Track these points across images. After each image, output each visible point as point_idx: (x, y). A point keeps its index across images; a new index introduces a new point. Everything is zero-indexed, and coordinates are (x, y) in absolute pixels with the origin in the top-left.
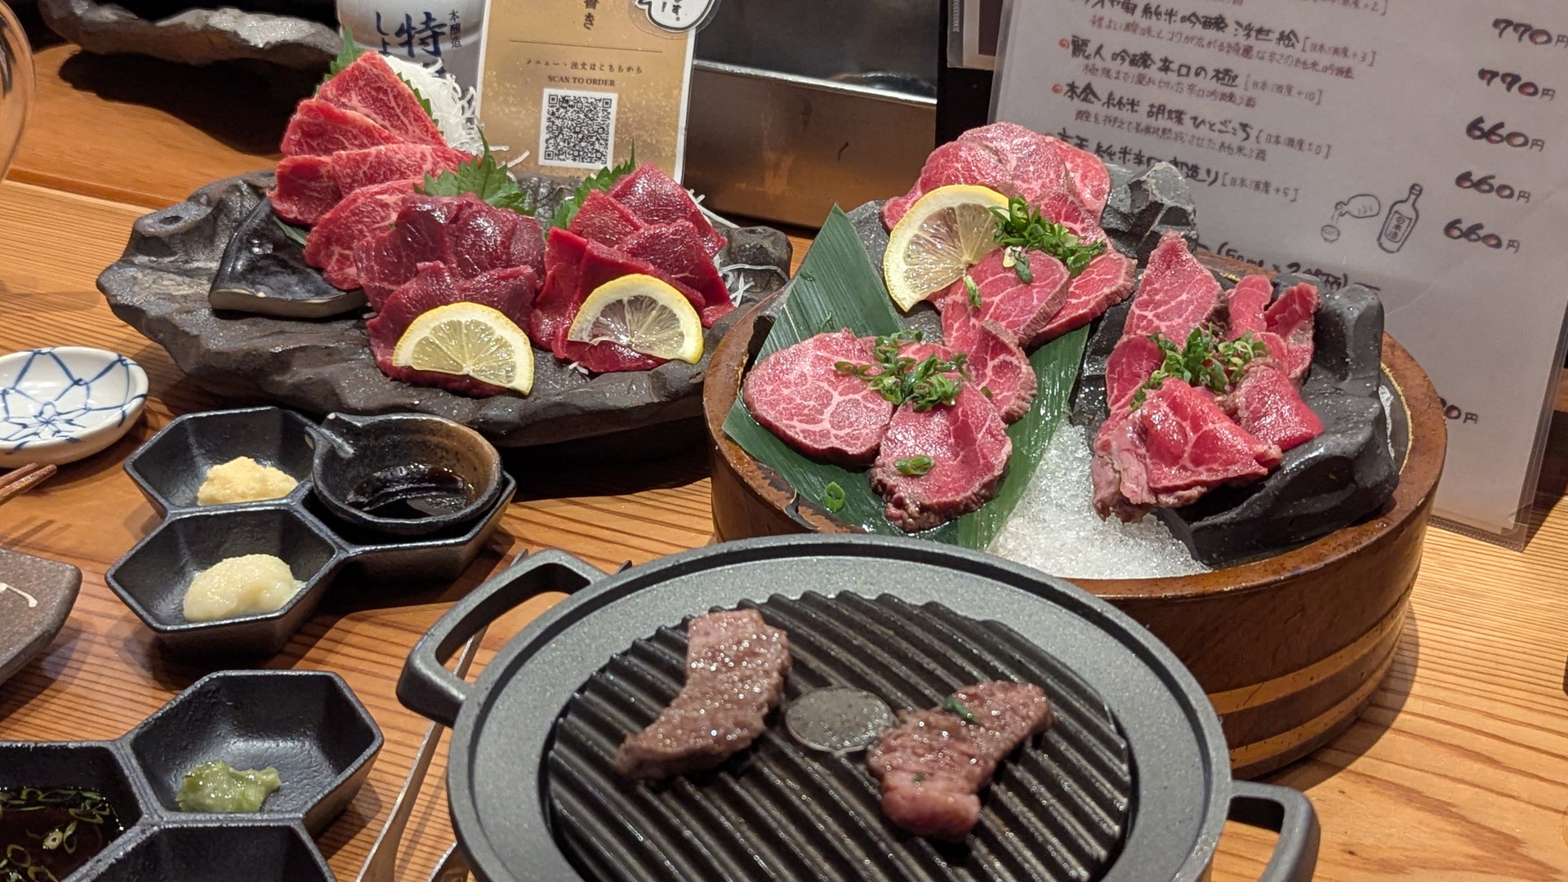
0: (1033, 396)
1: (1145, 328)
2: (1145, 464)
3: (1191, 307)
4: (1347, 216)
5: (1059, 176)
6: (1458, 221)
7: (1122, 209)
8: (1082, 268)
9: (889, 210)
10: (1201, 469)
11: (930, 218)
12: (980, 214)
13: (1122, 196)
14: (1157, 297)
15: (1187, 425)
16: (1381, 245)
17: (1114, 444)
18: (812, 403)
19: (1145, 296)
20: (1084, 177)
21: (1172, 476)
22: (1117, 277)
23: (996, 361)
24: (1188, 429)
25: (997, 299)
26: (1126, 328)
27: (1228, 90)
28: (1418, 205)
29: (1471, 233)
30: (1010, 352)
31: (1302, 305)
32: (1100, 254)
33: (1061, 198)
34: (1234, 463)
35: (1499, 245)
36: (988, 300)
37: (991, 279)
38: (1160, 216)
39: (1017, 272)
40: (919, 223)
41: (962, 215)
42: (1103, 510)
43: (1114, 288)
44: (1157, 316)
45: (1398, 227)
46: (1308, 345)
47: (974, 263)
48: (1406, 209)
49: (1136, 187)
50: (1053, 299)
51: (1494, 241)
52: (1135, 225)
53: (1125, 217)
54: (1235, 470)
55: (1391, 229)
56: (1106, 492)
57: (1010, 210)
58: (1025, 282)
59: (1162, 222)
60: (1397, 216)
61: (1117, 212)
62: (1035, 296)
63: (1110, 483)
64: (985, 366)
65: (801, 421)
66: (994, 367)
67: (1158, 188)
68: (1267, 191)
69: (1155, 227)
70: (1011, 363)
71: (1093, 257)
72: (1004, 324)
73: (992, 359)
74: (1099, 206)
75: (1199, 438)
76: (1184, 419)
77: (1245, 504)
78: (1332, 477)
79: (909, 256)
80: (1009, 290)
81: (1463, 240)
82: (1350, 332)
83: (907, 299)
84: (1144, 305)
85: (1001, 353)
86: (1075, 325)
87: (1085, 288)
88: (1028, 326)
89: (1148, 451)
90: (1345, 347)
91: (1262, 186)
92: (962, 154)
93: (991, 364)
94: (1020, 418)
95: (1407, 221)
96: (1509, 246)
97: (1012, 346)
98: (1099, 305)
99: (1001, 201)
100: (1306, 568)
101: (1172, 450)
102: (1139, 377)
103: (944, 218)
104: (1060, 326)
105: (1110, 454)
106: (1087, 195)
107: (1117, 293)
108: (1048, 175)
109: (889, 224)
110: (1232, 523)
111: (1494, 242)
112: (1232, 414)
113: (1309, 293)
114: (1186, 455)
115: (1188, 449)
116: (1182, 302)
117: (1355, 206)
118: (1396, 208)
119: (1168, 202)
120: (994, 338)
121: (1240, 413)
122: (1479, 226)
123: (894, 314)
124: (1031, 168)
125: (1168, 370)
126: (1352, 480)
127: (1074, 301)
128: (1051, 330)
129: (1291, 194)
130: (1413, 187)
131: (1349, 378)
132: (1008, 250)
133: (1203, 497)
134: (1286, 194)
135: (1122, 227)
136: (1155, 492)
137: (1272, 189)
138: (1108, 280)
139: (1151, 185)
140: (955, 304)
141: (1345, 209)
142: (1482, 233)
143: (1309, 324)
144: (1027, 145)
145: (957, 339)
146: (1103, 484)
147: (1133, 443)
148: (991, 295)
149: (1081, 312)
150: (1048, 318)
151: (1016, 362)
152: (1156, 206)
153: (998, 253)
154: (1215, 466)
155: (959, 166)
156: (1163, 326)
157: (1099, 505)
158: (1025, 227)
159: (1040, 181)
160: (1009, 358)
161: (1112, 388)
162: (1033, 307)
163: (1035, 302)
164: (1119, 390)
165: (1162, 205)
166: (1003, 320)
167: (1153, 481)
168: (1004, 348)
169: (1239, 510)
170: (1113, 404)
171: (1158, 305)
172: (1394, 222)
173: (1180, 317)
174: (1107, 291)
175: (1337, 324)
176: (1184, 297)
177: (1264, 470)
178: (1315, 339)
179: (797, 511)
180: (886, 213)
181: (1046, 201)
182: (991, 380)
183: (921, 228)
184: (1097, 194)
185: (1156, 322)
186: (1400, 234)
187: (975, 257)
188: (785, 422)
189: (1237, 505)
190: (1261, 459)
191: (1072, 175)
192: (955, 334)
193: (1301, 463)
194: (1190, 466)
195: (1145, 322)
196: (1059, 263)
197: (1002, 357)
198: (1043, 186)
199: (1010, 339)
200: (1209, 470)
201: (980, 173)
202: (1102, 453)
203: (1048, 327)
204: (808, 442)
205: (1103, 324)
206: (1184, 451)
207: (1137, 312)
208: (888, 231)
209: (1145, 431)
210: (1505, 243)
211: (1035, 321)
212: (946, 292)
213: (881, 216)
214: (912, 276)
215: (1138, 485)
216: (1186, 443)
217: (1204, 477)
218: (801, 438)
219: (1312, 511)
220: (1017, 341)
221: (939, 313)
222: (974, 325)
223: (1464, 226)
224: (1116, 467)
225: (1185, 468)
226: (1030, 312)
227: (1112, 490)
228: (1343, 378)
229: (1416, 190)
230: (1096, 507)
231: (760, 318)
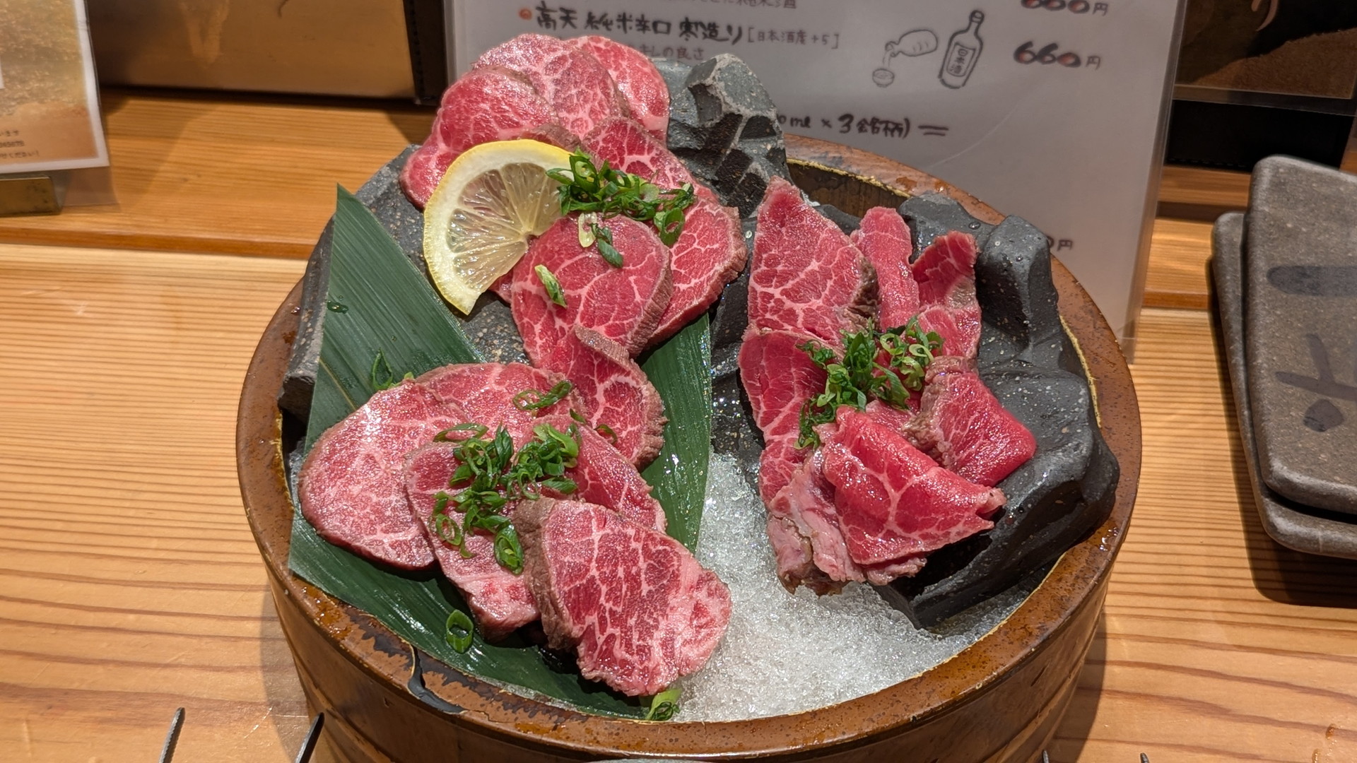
0: (664, 424)
1: (775, 311)
2: (839, 528)
3: (830, 283)
4: (900, 55)
5: (607, 95)
6: (1029, 44)
7: (689, 122)
8: (678, 233)
9: (411, 177)
10: (915, 535)
11: (470, 185)
12: (532, 173)
13: (685, 104)
14: (780, 268)
15: (883, 478)
16: (943, 81)
17: (793, 503)
18: (393, 498)
19: (763, 268)
20: (636, 89)
21: (881, 548)
22: (726, 245)
23: (607, 384)
24: (888, 486)
25: (584, 292)
26: (750, 312)
28: (982, 32)
29: (1047, 54)
30: (622, 371)
31: (957, 258)
32: (691, 205)
33: (619, 127)
34: (954, 523)
35: (1077, 62)
36: (572, 293)
37: (568, 262)
38: (739, 131)
39: (600, 252)
40: (457, 193)
41: (509, 178)
42: (791, 581)
43: (727, 263)
44: (785, 293)
45: (961, 59)
46: (974, 307)
47: (538, 234)
48: (968, 39)
49: (700, 92)
50: (660, 291)
51: (1073, 60)
52: (709, 142)
53: (694, 132)
54: (956, 533)
55: (953, 61)
56: (794, 563)
57: (573, 170)
58: (615, 266)
59: (742, 138)
60: (958, 47)
61: (683, 126)
62: (635, 288)
63: (799, 552)
64: (593, 390)
65: (386, 532)
66: (606, 391)
67: (730, 94)
69: (736, 143)
70: (627, 384)
71: (685, 211)
72: (601, 329)
73: (602, 381)
74: (660, 123)
75: (903, 497)
76: (880, 471)
77: (971, 565)
78: (1059, 502)
79: (453, 239)
80: (597, 278)
81: (1037, 64)
82: (1024, 290)
83: (463, 293)
84: (765, 279)
85: (612, 373)
86: (691, 318)
87: (691, 262)
88: (637, 333)
89: (839, 512)
90: (1020, 306)
91: (796, 36)
92: (487, 90)
93: (601, 388)
94: (656, 457)
95: (971, 52)
96: (1089, 63)
97: (624, 363)
98: (713, 288)
99: (556, 159)
101: (873, 513)
102: (791, 389)
103: (487, 182)
104: (673, 324)
105: (790, 514)
106: (643, 110)
107: (733, 267)
108: (595, 94)
109: (420, 200)
110: (961, 588)
111: (1071, 61)
112: (929, 448)
113: (963, 242)
114: (891, 518)
115: (893, 510)
116: (813, 273)
117: (908, 44)
118: (958, 38)
119: (747, 112)
120: (598, 355)
121: (941, 448)
122: (1053, 46)
123: (456, 324)
124: (574, 91)
125: (833, 390)
126: (1082, 500)
127: (683, 287)
128: (664, 331)
131: (1030, 348)
132: (582, 219)
133: (923, 571)
135: (694, 144)
136: (863, 569)
138: (715, 251)
139: (720, 90)
140: (525, 294)
141: (897, 48)
142: (1057, 53)
143: (970, 282)
144: (562, 59)
145: (544, 348)
146: (788, 552)
147: (817, 499)
148: (574, 286)
149: (695, 302)
150: (657, 316)
151: (633, 383)
152: (734, 118)
153: (566, 224)
154: (932, 531)
155: (486, 106)
156: (799, 308)
157: (787, 578)
158: (595, 188)
159: (588, 107)
160: (623, 379)
161: (758, 403)
162: (637, 305)
163: (638, 298)
164: (767, 406)
165: (740, 116)
166: (601, 322)
167: (859, 557)
168: (615, 367)
169: (965, 572)
170: (764, 424)
171: (783, 278)
172: (956, 54)
173: (819, 297)
174: (719, 268)
175: (1005, 281)
176: (814, 265)
177: (990, 524)
178: (980, 297)
179: (423, 683)
180: (408, 181)
181: (603, 134)
182: (606, 409)
183: (461, 199)
184: (656, 108)
185: (788, 304)
186: (964, 66)
187: (537, 226)
188: (366, 538)
189: (962, 567)
190: (983, 512)
191: (621, 87)
192: (540, 342)
193: (1026, 502)
194: (898, 530)
195: (772, 304)
196: (646, 228)
197: (614, 378)
198: (592, 111)
199: (618, 353)
200: (924, 537)
201: (516, 113)
202: (779, 514)
203: (660, 328)
204: (403, 560)
205: (720, 309)
206: (887, 514)
207: (759, 288)
208: (420, 208)
209: (828, 487)
210: (1084, 60)
211: (645, 325)
212: (508, 278)
213: (403, 187)
214: (462, 266)
215: (836, 557)
216: (889, 503)
217: (922, 547)
218: (392, 556)
219: (1040, 544)
220: (626, 354)
221: (507, 304)
222: (562, 329)
223: (1036, 48)
224: (803, 533)
225: (890, 534)
226: (637, 313)
227: (803, 559)
228: (1023, 344)
230: (781, 579)
231: (291, 379)
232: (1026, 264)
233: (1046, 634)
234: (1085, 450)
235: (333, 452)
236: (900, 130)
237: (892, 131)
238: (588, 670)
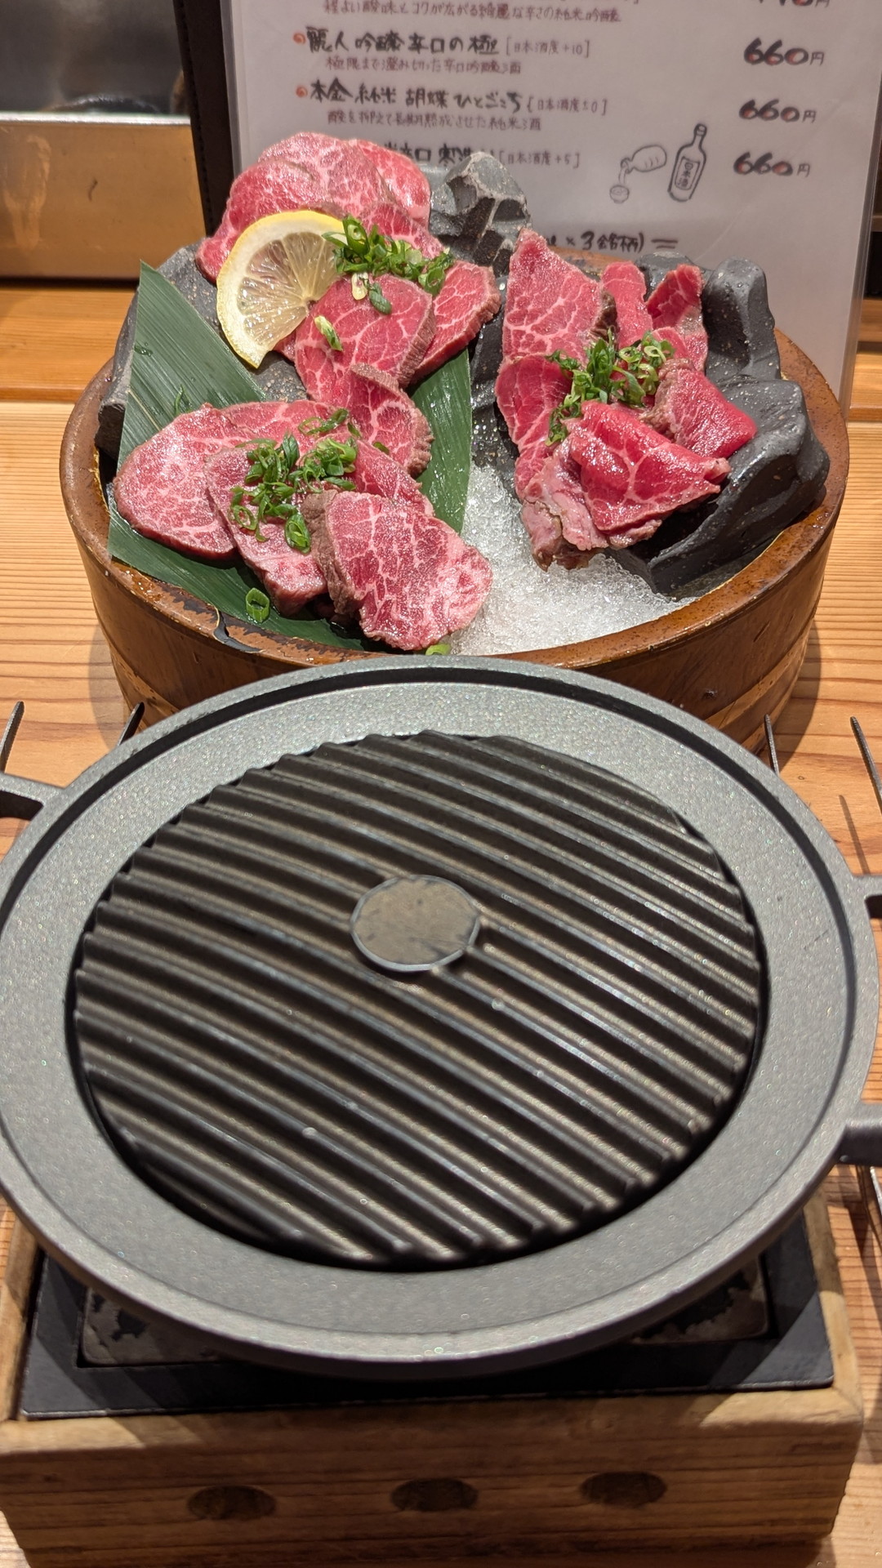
0: (431, 442)
1: (526, 345)
2: (585, 504)
3: (574, 314)
4: (634, 171)
5: (376, 185)
6: (747, 155)
7: (449, 212)
8: (440, 286)
9: (205, 254)
10: (651, 500)
11: (256, 256)
12: (311, 242)
13: (444, 197)
14: (530, 308)
15: (623, 453)
16: (672, 195)
17: (544, 487)
18: (196, 499)
19: (516, 309)
20: (400, 183)
21: (620, 514)
22: (482, 291)
23: (380, 410)
24: (627, 459)
25: (358, 338)
26: (505, 348)
27: (488, 58)
28: (705, 145)
29: (762, 164)
30: (392, 396)
31: (685, 289)
32: (451, 267)
33: (386, 209)
34: (685, 487)
35: (790, 171)
36: (348, 340)
37: (343, 315)
38: (493, 213)
39: (371, 303)
40: (245, 264)
41: (290, 247)
42: (544, 559)
43: (483, 304)
44: (536, 328)
45: (687, 173)
46: (701, 332)
47: (317, 299)
48: (693, 153)
49: (458, 184)
50: (425, 327)
51: (786, 168)
52: (467, 227)
53: (453, 220)
54: (686, 496)
55: (681, 176)
56: (546, 540)
57: (347, 234)
58: (384, 314)
59: (495, 219)
60: (684, 161)
61: (443, 215)
62: (403, 327)
63: (550, 530)
64: (368, 416)
65: (191, 525)
66: (379, 416)
67: (483, 182)
68: (547, 162)
69: (490, 225)
70: (397, 409)
71: (447, 271)
72: (375, 365)
73: (375, 407)
74: (423, 212)
75: (641, 467)
76: (619, 447)
77: (700, 529)
78: (776, 477)
79: (243, 304)
80: (369, 325)
81: (753, 173)
82: (744, 310)
83: (254, 352)
84: (517, 318)
85: (384, 398)
86: (452, 353)
87: (451, 307)
88: (405, 364)
89: (585, 489)
90: (741, 328)
91: (541, 157)
92: (269, 176)
93: (374, 414)
94: (424, 469)
95: (696, 165)
96: (800, 170)
97: (394, 390)
98: (472, 325)
99: (333, 226)
100: (773, 580)
101: (614, 484)
102: (541, 402)
103: (272, 254)
104: (439, 356)
105: (542, 498)
106: (409, 201)
107: (488, 308)
108: (365, 184)
109: (210, 271)
110: (692, 551)
111: (784, 170)
112: (664, 430)
113: (691, 275)
114: (630, 488)
115: (631, 480)
116: (559, 308)
117: (641, 160)
118: (684, 152)
119: (499, 196)
120: (372, 383)
121: (673, 429)
122: (768, 156)
123: (248, 375)
124: (346, 181)
125: (578, 393)
126: (796, 476)
127: (445, 326)
128: (429, 364)
129: (573, 160)
130: (697, 128)
131: (751, 362)
132: (355, 278)
133: (659, 530)
134: (567, 161)
135: (453, 231)
136: (605, 535)
137: (552, 159)
138: (474, 296)
139: (475, 179)
140: (308, 350)
141: (631, 164)
142: (772, 162)
143: (697, 310)
144: (334, 154)
145: (324, 389)
146: (541, 531)
147: (565, 482)
148: (349, 334)
149: (456, 337)
150: (424, 349)
151: (402, 407)
152: (487, 203)
153: (343, 283)
154: (666, 495)
155: (270, 191)
156: (547, 339)
157: (540, 555)
158: (366, 250)
159: (359, 195)
160: (393, 404)
161: (513, 421)
162: (405, 341)
163: (405, 335)
164: (521, 422)
165: (493, 200)
166: (373, 360)
167: (602, 524)
168: (386, 394)
169: (694, 536)
170: (519, 437)
171: (533, 317)
172: (682, 169)
173: (565, 325)
174: (476, 308)
175: (728, 305)
176: (560, 301)
177: (717, 488)
178: (706, 323)
179: (227, 634)
180: (203, 259)
181: (373, 214)
182: (380, 432)
183: (249, 268)
184: (420, 198)
185: (538, 337)
186: (690, 180)
187: (316, 292)
188: (174, 529)
189: (692, 531)
190: (711, 477)
191: (387, 181)
192: (320, 385)
193: (748, 471)
194: (637, 498)
195: (524, 339)
196: (413, 284)
197: (385, 404)
198: (363, 198)
199: (389, 381)
200: (660, 501)
201: (295, 195)
202: (532, 499)
203: (426, 360)
204: (207, 548)
205: (479, 348)
206: (627, 484)
207: (512, 328)
208: (212, 282)
209: (577, 468)
210: (796, 168)
211: (411, 356)
212: (293, 337)
213: (198, 264)
214: (254, 327)
215: (583, 529)
216: (628, 474)
217: (659, 509)
218: (197, 544)
219: (762, 517)
220: (397, 383)
221: (291, 363)
222: (340, 372)
223: (753, 160)
224: (554, 513)
225: (630, 502)
226: (403, 346)
227: (554, 536)
228: (745, 362)
229: (700, 130)
230: (536, 557)
231: (105, 408)
232: (746, 290)
233: (766, 587)
234: (798, 430)
235: (143, 461)
236: (636, 245)
237: (629, 246)
238: (368, 629)
